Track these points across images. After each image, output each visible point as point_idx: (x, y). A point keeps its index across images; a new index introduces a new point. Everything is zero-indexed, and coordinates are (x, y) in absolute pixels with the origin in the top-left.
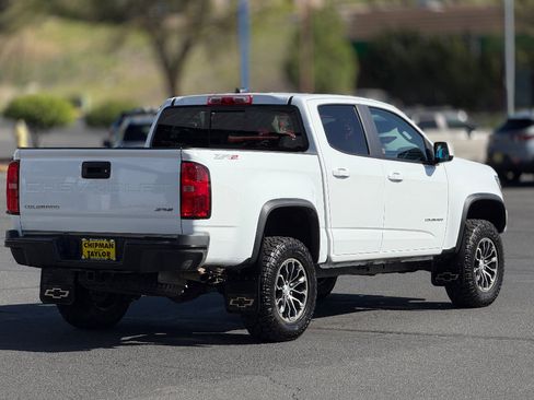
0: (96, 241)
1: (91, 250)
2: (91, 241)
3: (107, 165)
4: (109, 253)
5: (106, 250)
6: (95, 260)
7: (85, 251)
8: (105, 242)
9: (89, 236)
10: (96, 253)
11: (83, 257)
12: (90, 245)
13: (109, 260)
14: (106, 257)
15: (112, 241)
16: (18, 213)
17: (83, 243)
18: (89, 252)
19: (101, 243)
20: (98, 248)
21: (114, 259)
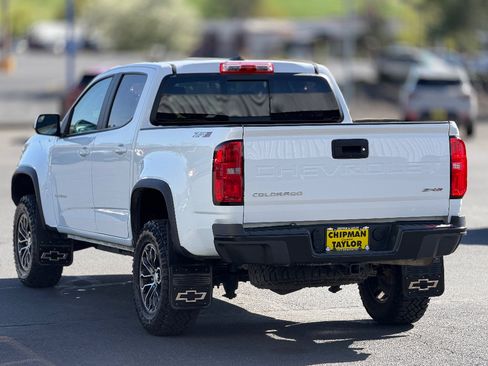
0: (347, 230)
1: (337, 240)
2: (339, 230)
3: (365, 143)
4: (359, 243)
5: (356, 239)
6: (342, 251)
7: (330, 242)
8: (355, 230)
9: (335, 225)
10: (343, 244)
11: (328, 249)
12: (336, 235)
13: (360, 250)
14: (356, 247)
15: (366, 228)
16: (241, 203)
17: (328, 233)
18: (334, 243)
19: (351, 231)
20: (346, 237)
21: (367, 248)
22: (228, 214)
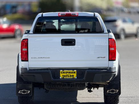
0: (68, 71)
1: (64, 74)
2: (65, 71)
3: (74, 40)
4: (73, 76)
5: (72, 74)
6: (66, 79)
8: (71, 71)
9: (63, 69)
10: (67, 76)
11: (60, 78)
12: (64, 73)
13: (73, 78)
14: (72, 77)
15: (75, 70)
16: (27, 61)
17: (61, 72)
18: (63, 75)
19: (70, 71)
20: (68, 73)
21: (76, 78)
22: (23, 65)
